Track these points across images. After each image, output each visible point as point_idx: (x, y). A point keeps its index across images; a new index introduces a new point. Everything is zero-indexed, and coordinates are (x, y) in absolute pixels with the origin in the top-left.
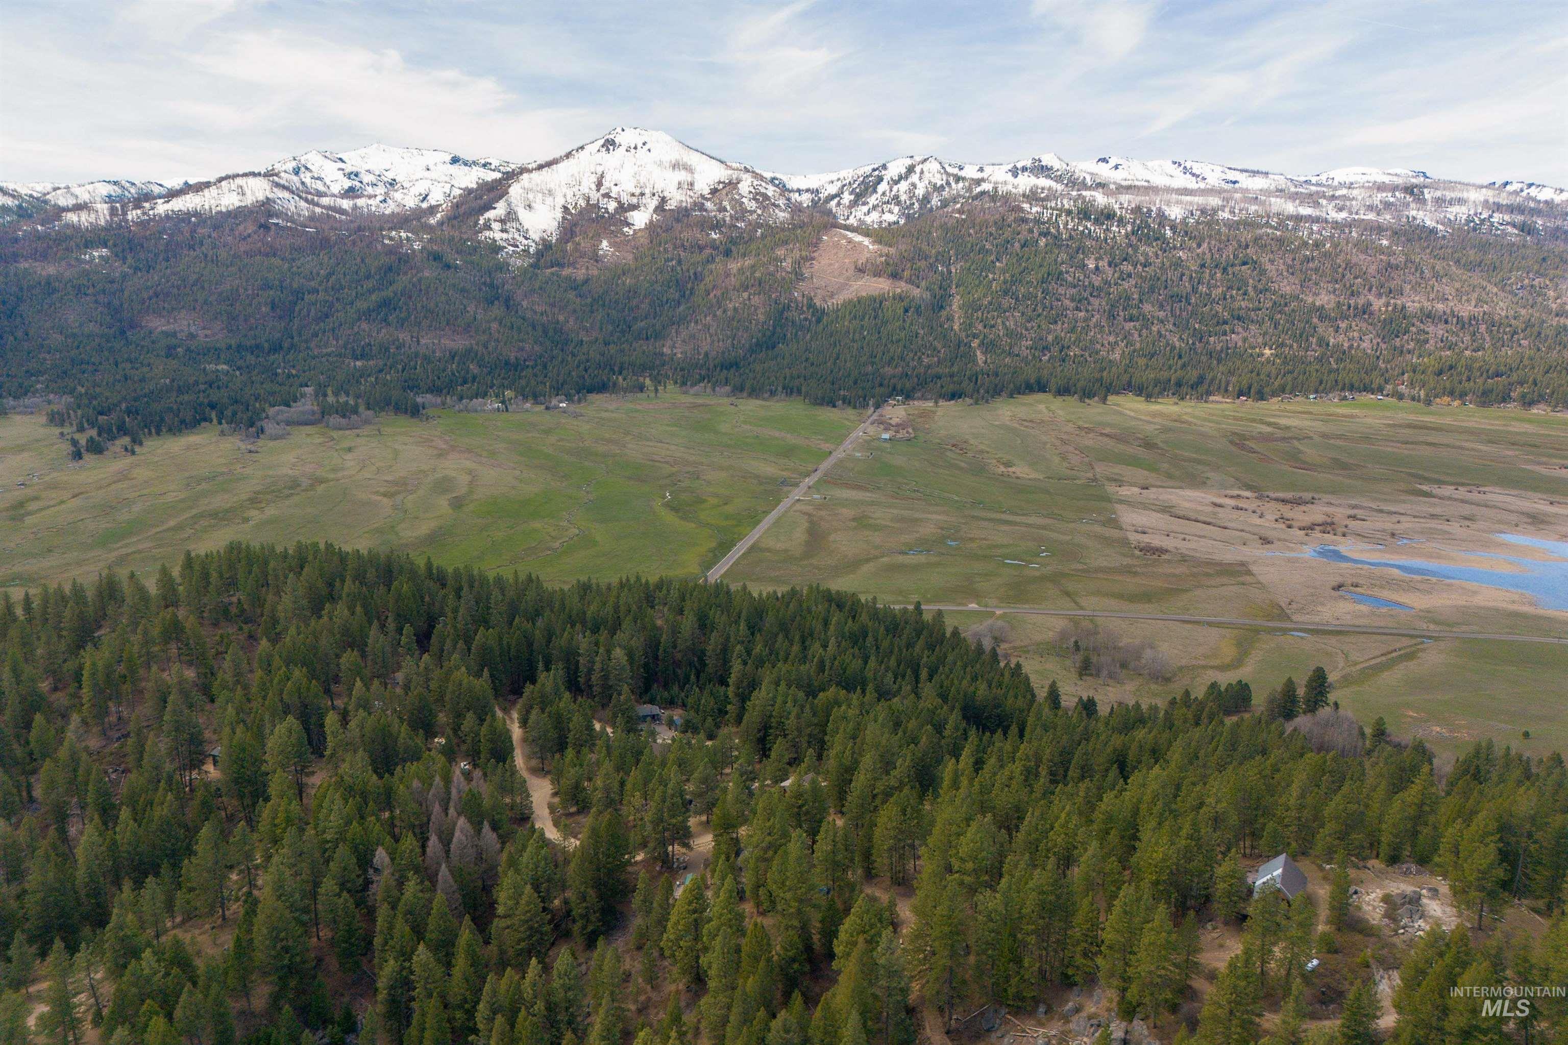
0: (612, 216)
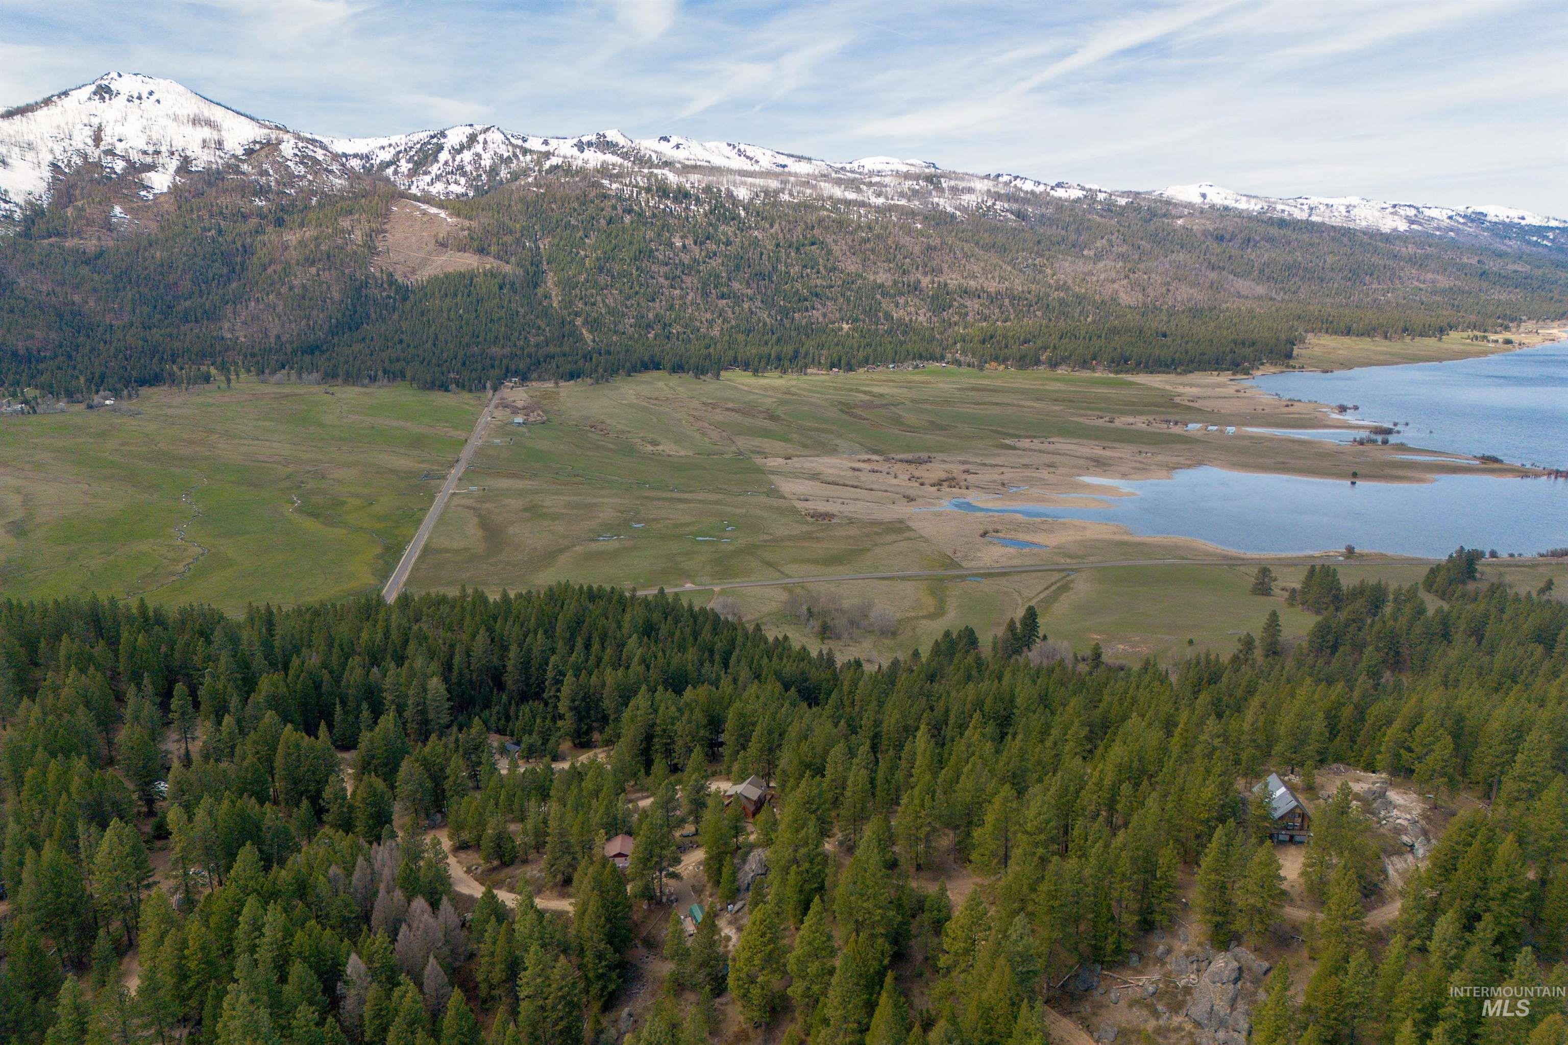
0: (122, 177)
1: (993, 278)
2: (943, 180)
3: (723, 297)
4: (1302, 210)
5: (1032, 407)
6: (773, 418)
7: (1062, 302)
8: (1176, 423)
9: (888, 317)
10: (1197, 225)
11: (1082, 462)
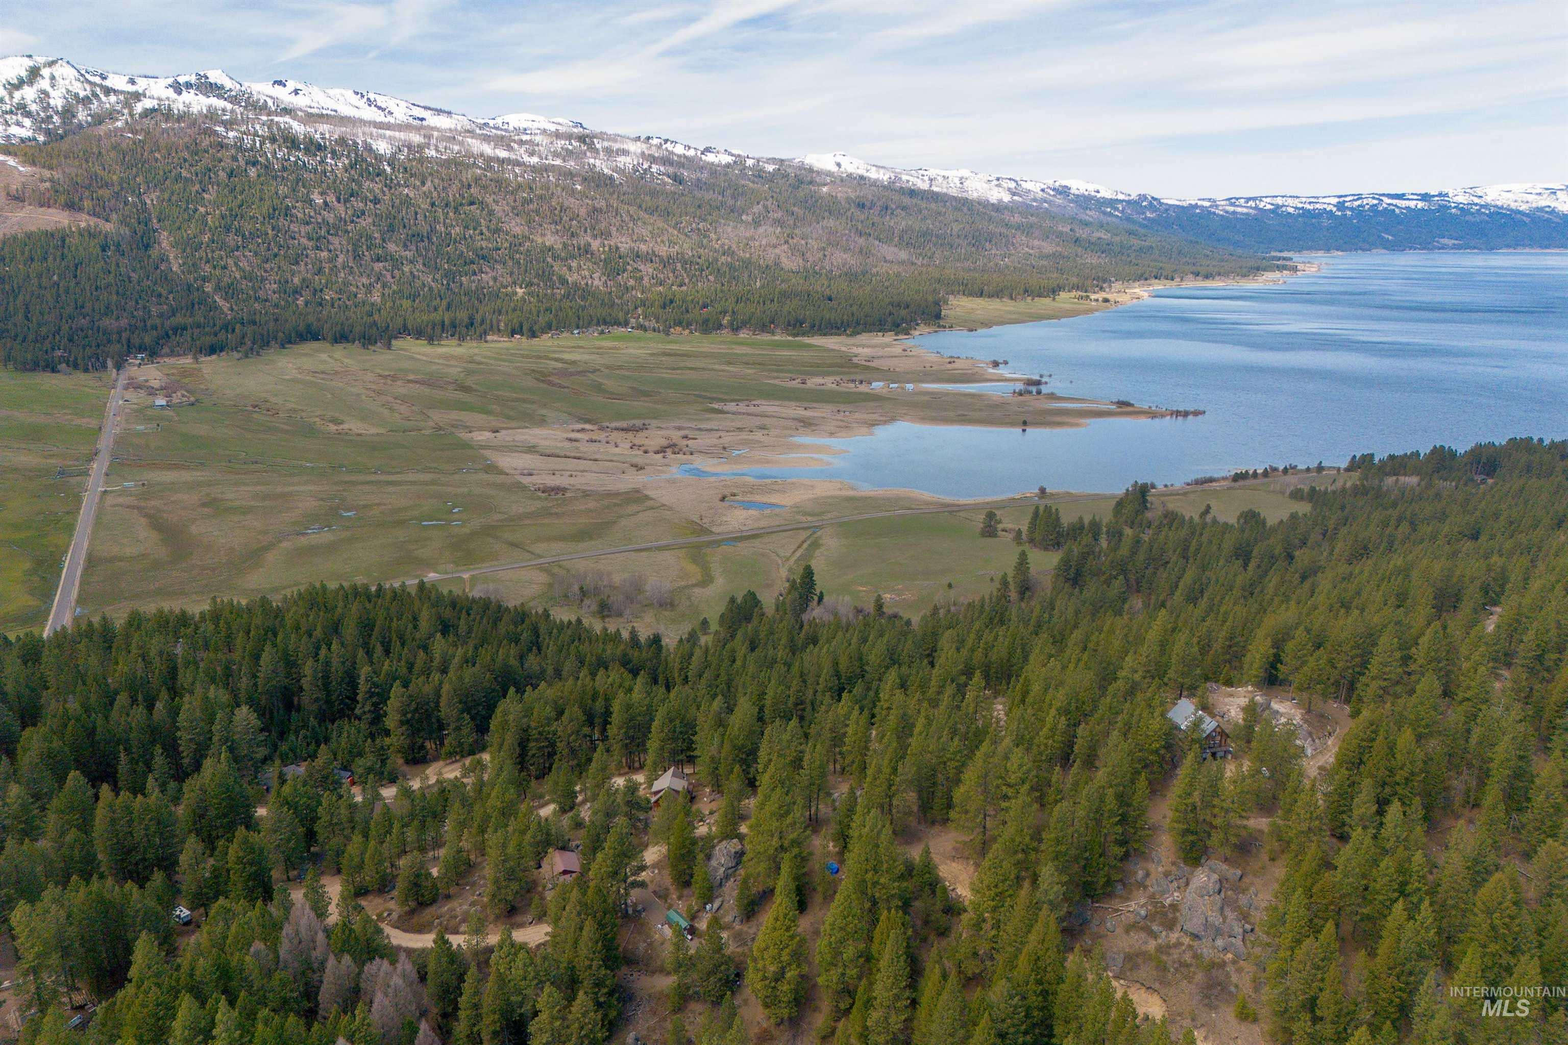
1: (662, 241)
2: (595, 141)
3: (378, 260)
4: (923, 181)
5: (728, 371)
6: (466, 389)
7: (730, 266)
8: (861, 382)
9: (563, 281)
10: (842, 193)
11: (790, 423)
